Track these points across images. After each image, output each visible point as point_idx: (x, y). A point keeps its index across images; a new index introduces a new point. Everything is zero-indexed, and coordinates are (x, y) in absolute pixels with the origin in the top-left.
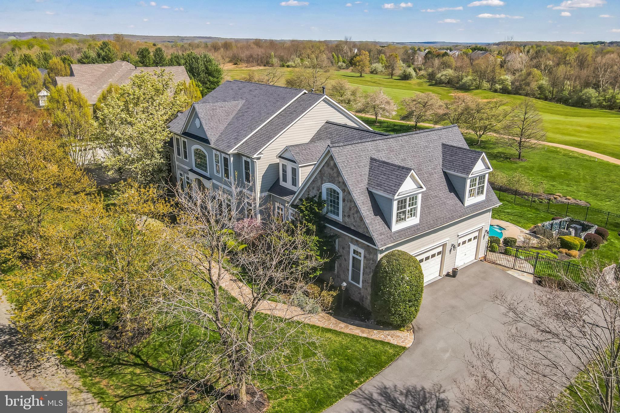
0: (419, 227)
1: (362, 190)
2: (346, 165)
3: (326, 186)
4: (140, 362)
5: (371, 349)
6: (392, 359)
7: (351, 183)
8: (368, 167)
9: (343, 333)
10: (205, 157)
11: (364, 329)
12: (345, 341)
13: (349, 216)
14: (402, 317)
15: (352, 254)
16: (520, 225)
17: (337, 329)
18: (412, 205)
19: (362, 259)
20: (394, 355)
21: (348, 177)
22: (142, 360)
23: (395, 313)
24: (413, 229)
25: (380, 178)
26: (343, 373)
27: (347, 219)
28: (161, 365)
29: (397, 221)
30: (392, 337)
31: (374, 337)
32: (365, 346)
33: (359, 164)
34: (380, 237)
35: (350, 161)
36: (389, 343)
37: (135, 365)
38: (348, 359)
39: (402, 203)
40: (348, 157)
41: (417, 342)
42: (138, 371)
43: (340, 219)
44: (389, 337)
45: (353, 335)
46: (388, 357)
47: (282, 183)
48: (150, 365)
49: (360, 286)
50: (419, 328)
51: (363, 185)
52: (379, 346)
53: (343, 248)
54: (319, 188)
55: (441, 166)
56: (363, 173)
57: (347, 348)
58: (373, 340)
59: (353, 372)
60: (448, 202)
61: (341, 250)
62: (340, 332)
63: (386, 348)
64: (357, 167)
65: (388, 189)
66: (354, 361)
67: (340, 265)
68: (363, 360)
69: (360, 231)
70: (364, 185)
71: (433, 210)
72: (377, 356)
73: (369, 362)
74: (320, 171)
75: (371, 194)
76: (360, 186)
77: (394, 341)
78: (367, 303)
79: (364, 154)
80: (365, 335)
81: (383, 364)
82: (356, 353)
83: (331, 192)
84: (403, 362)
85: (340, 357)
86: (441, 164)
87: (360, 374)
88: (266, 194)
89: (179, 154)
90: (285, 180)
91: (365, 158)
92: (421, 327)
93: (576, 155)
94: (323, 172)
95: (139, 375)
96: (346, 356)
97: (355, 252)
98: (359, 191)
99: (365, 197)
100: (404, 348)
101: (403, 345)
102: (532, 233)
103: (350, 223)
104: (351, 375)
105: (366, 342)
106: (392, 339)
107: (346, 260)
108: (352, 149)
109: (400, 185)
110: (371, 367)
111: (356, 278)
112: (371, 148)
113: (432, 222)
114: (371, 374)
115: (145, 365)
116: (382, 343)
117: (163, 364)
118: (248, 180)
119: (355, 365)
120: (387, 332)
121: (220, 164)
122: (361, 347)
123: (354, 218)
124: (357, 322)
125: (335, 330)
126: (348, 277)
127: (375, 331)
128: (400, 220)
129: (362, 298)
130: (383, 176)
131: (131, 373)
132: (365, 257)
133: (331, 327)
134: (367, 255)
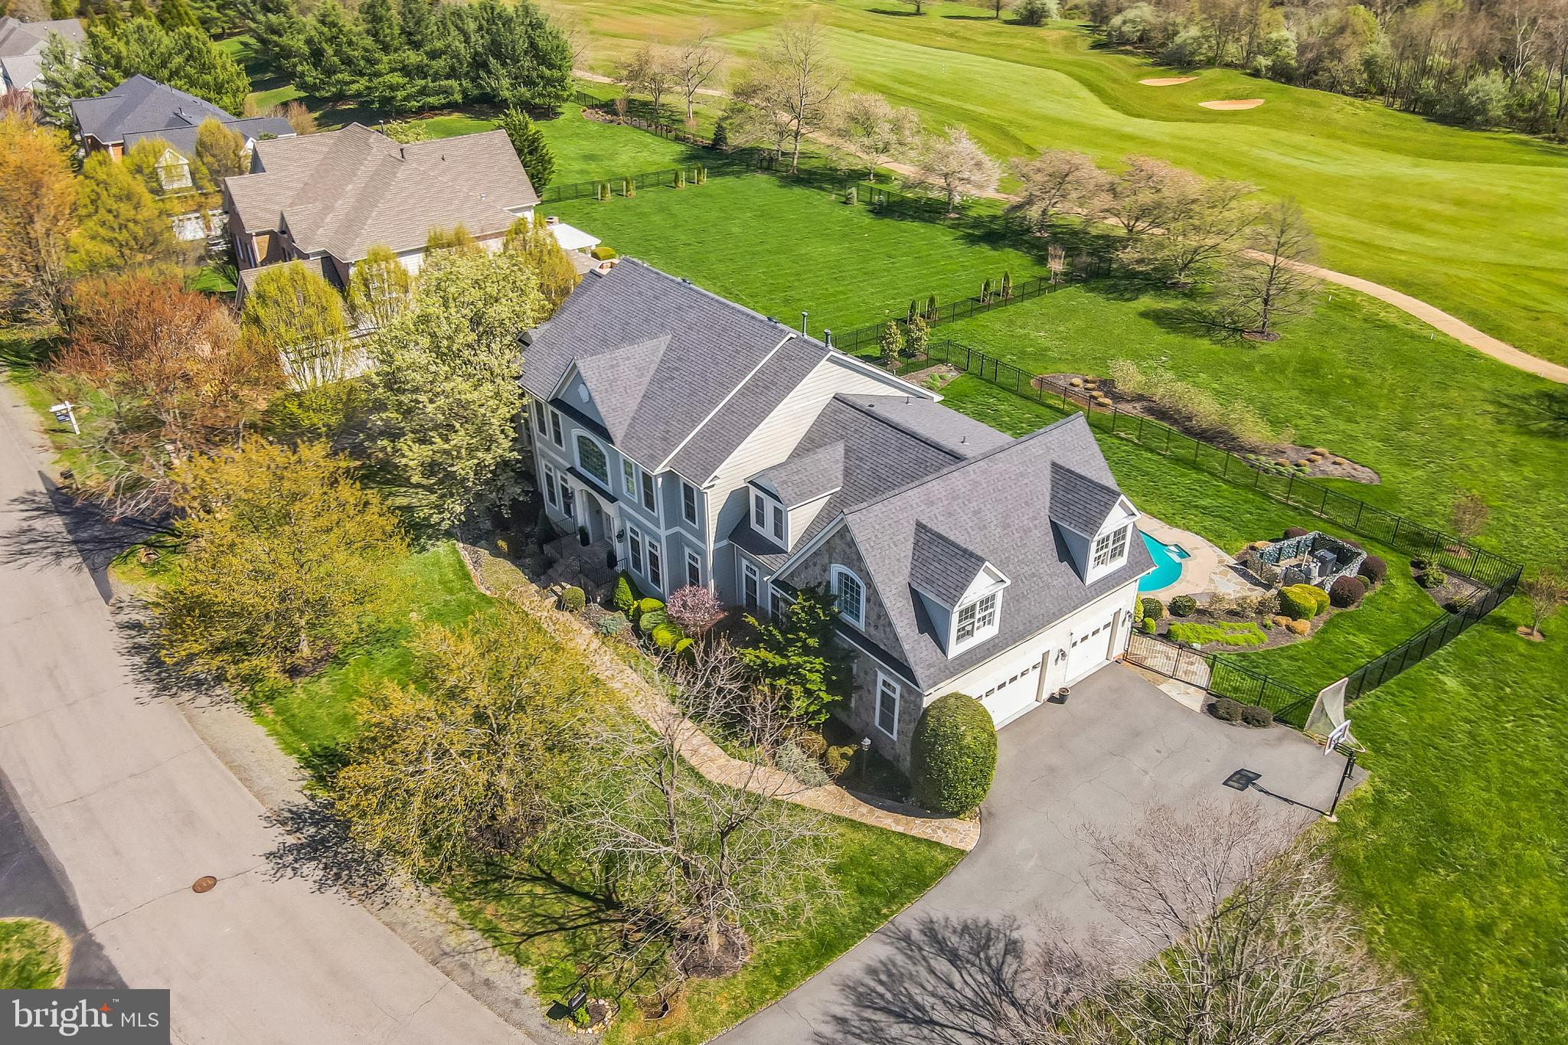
0: (996, 641)
1: (900, 589)
2: (872, 544)
3: (836, 569)
4: (539, 874)
5: (910, 855)
6: (941, 872)
7: (881, 579)
8: (912, 540)
9: (866, 825)
10: (604, 457)
11: (900, 816)
12: (869, 840)
13: (876, 627)
14: (961, 803)
15: (880, 686)
16: (1222, 544)
17: (856, 817)
18: (986, 608)
19: (897, 696)
20: (946, 865)
21: (876, 567)
22: (542, 871)
23: (949, 797)
24: (985, 647)
25: (932, 568)
26: (865, 897)
27: (872, 630)
28: (574, 880)
29: (958, 638)
30: (945, 832)
31: (914, 833)
32: (900, 849)
33: (895, 539)
34: (928, 673)
35: (880, 536)
36: (938, 844)
37: (534, 879)
38: (873, 873)
39: (968, 613)
40: (877, 527)
41: (984, 841)
42: (539, 890)
43: (861, 626)
44: (940, 832)
45: (881, 829)
46: (937, 868)
47: (754, 525)
48: (558, 879)
49: (895, 737)
50: (990, 814)
51: (901, 578)
52: (923, 848)
53: (866, 673)
54: (825, 569)
55: (1047, 511)
56: (903, 554)
57: (872, 852)
58: (915, 839)
59: (880, 894)
60: (1055, 583)
61: (862, 675)
62: (860, 823)
63: (933, 853)
64: (892, 545)
65: (944, 592)
66: (883, 876)
67: (861, 697)
68: (897, 875)
69: (895, 655)
70: (903, 578)
71: (1026, 603)
72: (919, 867)
73: (906, 877)
74: (828, 542)
75: (914, 594)
76: (897, 580)
77: (947, 841)
78: (906, 764)
79: (905, 515)
80: (900, 829)
81: (928, 882)
82: (886, 863)
83: (847, 583)
84: (960, 877)
85: (860, 870)
86: (1048, 504)
87: (892, 898)
88: (725, 542)
89: (543, 430)
90: (760, 521)
91: (906, 524)
92: (993, 810)
93: (1392, 318)
94: (832, 542)
95: (542, 897)
96: (870, 866)
97: (885, 683)
98: (894, 591)
99: (904, 602)
100: (962, 852)
101: (960, 846)
102: (1241, 564)
103: (877, 636)
104: (877, 901)
105: (901, 843)
106: (944, 835)
107: (871, 693)
108: (884, 509)
109: (962, 587)
110: (910, 886)
111: (887, 722)
112: (917, 501)
113: (1021, 628)
114: (909, 899)
115: (548, 880)
116: (931, 844)
117: (578, 879)
118: (691, 515)
119: (883, 882)
120: (936, 822)
121: (634, 480)
122: (894, 851)
123: (885, 632)
124: (889, 802)
125: (851, 820)
126: (873, 718)
127: (918, 821)
128: (963, 636)
129: (897, 758)
130: (936, 564)
131: (530, 893)
132: (902, 696)
133: (846, 813)
134: (906, 695)
